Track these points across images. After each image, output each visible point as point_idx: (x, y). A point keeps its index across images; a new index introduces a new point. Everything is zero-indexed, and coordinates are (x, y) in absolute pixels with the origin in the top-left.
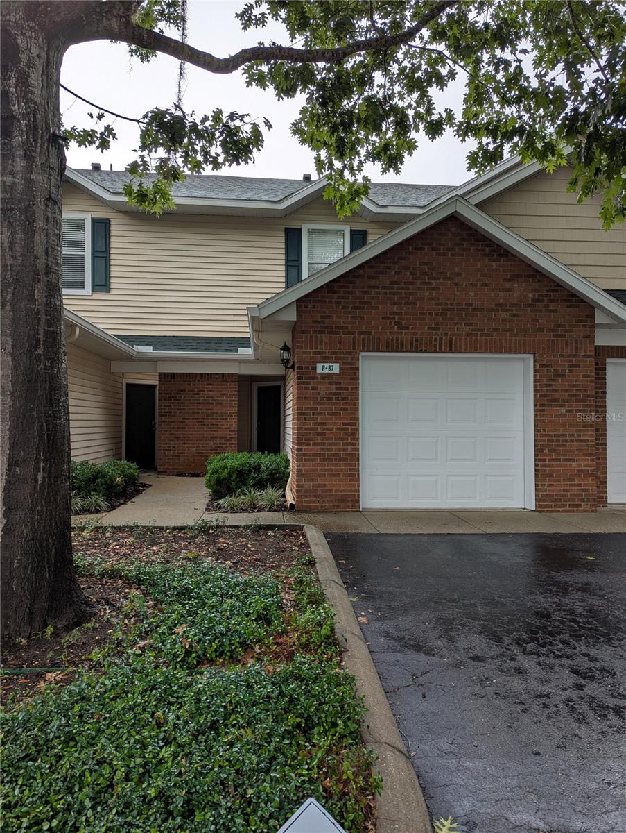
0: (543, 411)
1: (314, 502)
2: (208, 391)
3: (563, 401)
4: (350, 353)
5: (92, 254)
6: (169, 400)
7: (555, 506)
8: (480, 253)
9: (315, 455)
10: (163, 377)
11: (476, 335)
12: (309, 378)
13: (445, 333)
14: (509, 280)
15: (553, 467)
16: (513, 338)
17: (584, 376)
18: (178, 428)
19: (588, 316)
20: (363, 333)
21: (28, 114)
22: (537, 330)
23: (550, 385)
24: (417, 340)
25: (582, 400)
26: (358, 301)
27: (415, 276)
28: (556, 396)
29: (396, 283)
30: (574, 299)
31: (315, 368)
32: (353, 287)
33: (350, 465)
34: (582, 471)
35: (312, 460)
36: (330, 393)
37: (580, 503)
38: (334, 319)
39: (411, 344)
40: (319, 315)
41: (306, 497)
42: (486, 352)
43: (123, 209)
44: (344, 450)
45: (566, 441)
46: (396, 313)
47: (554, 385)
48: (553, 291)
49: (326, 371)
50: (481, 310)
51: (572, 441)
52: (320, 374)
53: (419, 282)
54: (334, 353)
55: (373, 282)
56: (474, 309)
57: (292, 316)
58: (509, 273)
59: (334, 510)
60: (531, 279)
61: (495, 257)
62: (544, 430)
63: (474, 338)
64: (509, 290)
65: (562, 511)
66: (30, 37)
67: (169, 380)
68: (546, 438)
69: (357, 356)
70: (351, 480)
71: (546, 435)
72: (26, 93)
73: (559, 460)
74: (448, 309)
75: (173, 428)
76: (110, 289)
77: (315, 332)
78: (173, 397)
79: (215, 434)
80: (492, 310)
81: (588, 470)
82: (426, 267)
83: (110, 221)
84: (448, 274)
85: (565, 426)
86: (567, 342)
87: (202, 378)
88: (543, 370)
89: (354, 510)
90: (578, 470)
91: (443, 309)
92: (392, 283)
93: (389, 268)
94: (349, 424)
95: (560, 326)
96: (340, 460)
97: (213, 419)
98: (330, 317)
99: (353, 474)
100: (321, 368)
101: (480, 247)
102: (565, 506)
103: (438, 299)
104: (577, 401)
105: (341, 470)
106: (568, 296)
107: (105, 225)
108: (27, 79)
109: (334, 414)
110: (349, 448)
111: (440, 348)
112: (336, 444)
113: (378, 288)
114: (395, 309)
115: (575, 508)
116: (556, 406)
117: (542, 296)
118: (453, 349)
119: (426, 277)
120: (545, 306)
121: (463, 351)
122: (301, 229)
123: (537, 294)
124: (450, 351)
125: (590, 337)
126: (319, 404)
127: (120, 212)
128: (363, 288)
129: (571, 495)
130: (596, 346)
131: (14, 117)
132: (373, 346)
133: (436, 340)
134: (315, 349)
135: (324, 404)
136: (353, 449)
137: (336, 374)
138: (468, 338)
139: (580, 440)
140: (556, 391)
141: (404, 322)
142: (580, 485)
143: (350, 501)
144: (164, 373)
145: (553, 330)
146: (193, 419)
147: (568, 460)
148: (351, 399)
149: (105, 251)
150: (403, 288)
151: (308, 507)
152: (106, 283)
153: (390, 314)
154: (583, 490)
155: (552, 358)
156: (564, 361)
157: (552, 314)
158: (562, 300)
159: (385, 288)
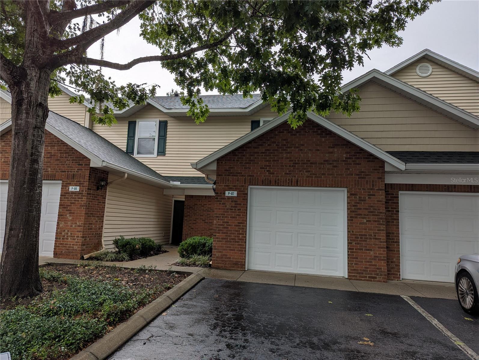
0: (352, 220)
1: (221, 264)
2: (208, 205)
3: (365, 215)
4: (243, 186)
5: (158, 138)
6: (189, 209)
7: (360, 277)
8: (315, 133)
9: (223, 239)
10: (187, 196)
11: (312, 177)
12: (222, 199)
13: (294, 176)
14: (332, 147)
15: (358, 253)
16: (334, 179)
17: (378, 201)
18: (193, 224)
19: (380, 167)
20: (250, 176)
21: (28, 97)
22: (349, 175)
23: (356, 206)
24: (278, 180)
25: (376, 215)
26: (248, 160)
27: (278, 146)
28: (360, 212)
29: (268, 150)
30: (371, 157)
31: (224, 193)
32: (246, 153)
33: (241, 245)
34: (377, 257)
35: (221, 241)
36: (232, 207)
37: (375, 276)
38: (236, 169)
39: (276, 182)
40: (228, 167)
41: (217, 260)
42: (318, 186)
43: (173, 116)
44: (238, 237)
45: (367, 238)
46: (268, 166)
47: (359, 206)
48: (358, 153)
49: (230, 195)
50: (315, 163)
51: (371, 239)
52: (227, 196)
53: (280, 149)
54: (235, 186)
55: (256, 150)
56: (311, 163)
57: (214, 167)
58: (332, 144)
59: (231, 269)
60: (345, 147)
61: (324, 135)
62: (353, 232)
63: (311, 179)
64: (332, 153)
65: (364, 280)
66: (32, 70)
67: (190, 198)
68: (354, 236)
69: (247, 187)
70: (241, 253)
71: (354, 235)
72: (28, 90)
73: (362, 249)
74: (296, 163)
75: (190, 223)
76: (165, 154)
77: (225, 175)
78: (191, 207)
79: (211, 227)
80: (322, 164)
81: (381, 256)
82: (285, 142)
83: (167, 122)
84: (297, 145)
85: (365, 229)
86: (367, 181)
87: (206, 198)
88: (352, 197)
89: (242, 269)
90: (375, 256)
91: (293, 163)
92: (266, 150)
93: (265, 143)
94: (241, 223)
95: (363, 172)
96: (236, 242)
97: (210, 219)
98: (233, 168)
99: (243, 250)
100: (228, 194)
101: (315, 131)
102: (366, 277)
103: (291, 158)
104: (373, 215)
105: (236, 248)
106: (368, 155)
107: (165, 124)
108: (29, 85)
109: (234, 217)
110: (241, 236)
111: (292, 184)
112: (233, 234)
113: (259, 153)
114: (267, 163)
115: (372, 279)
116: (359, 218)
117: (351, 155)
118: (299, 184)
119: (285, 147)
120: (353, 161)
121: (304, 185)
122: (260, 121)
123: (348, 155)
124: (297, 186)
125: (382, 178)
126: (226, 212)
127: (172, 117)
128: (251, 153)
129: (370, 271)
130: (386, 184)
131: (23, 99)
132: (255, 182)
133: (289, 180)
134: (225, 184)
135: (228, 212)
136: (242, 237)
137: (236, 197)
138: (308, 179)
139: (376, 239)
140: (360, 209)
141: (271, 170)
142: (376, 265)
143: (240, 265)
144: (188, 195)
145: (358, 175)
146: (200, 219)
147: (368, 250)
148: (243, 210)
149: (164, 136)
150: (272, 153)
151: (218, 266)
152: (164, 151)
153: (264, 166)
154: (378, 269)
155: (358, 190)
156: (365, 192)
157: (358, 166)
158: (364, 158)
159: (262, 153)
